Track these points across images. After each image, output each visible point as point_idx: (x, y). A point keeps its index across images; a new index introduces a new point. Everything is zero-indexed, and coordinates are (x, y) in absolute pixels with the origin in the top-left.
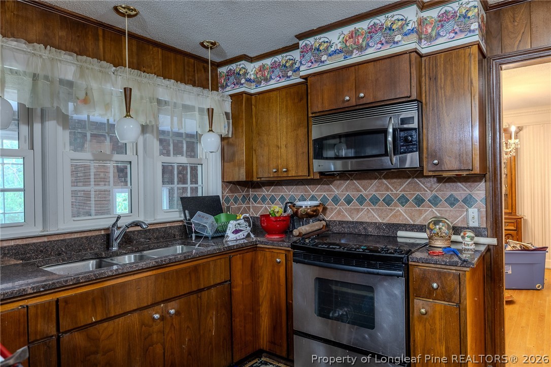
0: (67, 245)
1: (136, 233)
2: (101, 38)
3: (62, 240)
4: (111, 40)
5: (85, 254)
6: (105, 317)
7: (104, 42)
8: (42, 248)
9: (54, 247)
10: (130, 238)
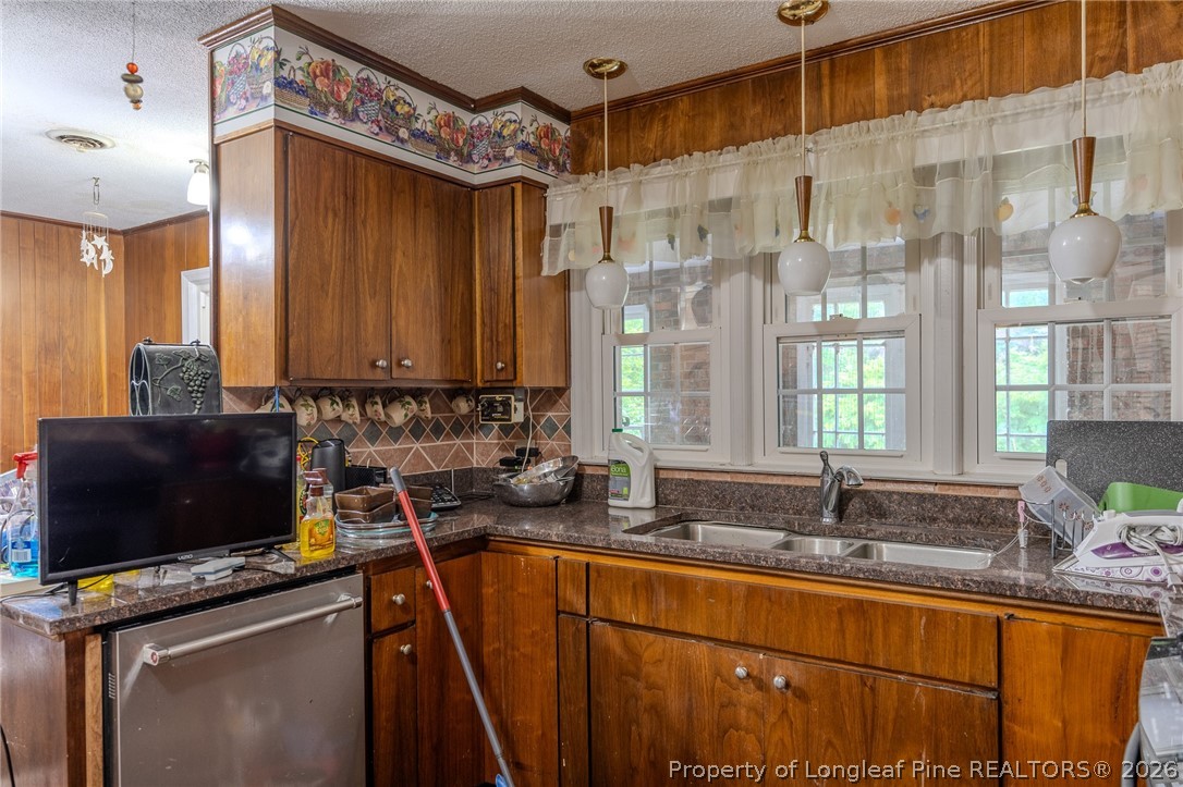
0: (755, 495)
1: (895, 497)
2: (826, 81)
3: (746, 484)
4: (848, 73)
5: (775, 519)
6: (651, 625)
7: (832, 84)
8: (717, 492)
9: (734, 493)
10: (881, 505)
